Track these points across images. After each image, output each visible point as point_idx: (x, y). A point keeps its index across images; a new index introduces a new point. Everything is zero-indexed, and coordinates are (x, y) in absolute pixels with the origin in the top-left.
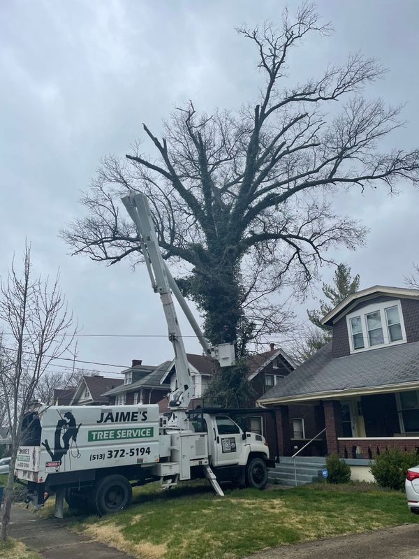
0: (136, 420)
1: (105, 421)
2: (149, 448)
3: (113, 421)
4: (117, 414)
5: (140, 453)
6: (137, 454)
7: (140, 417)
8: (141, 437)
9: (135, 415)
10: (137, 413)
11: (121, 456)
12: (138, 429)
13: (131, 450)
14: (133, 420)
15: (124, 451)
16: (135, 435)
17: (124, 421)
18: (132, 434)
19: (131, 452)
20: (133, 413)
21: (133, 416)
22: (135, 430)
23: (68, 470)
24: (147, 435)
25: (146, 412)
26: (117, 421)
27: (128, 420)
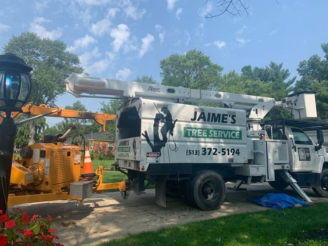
0: (226, 122)
1: (198, 120)
2: (238, 150)
3: (205, 120)
4: (209, 114)
5: (231, 154)
6: (228, 154)
7: (230, 119)
8: (231, 138)
9: (225, 117)
10: (227, 115)
11: (214, 154)
12: (229, 131)
13: (223, 149)
14: (223, 122)
15: (216, 150)
16: (225, 136)
17: (215, 121)
18: (223, 135)
19: (223, 151)
20: (224, 115)
21: (223, 118)
22: (226, 131)
23: (167, 162)
24: (236, 137)
25: (235, 116)
26: (208, 121)
27: (219, 122)
